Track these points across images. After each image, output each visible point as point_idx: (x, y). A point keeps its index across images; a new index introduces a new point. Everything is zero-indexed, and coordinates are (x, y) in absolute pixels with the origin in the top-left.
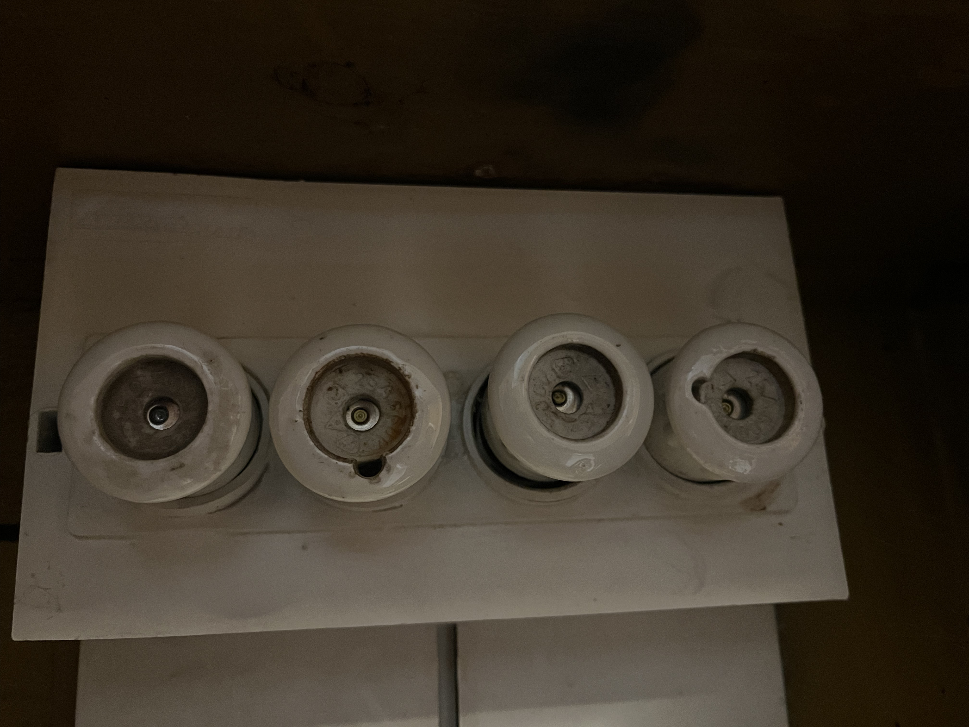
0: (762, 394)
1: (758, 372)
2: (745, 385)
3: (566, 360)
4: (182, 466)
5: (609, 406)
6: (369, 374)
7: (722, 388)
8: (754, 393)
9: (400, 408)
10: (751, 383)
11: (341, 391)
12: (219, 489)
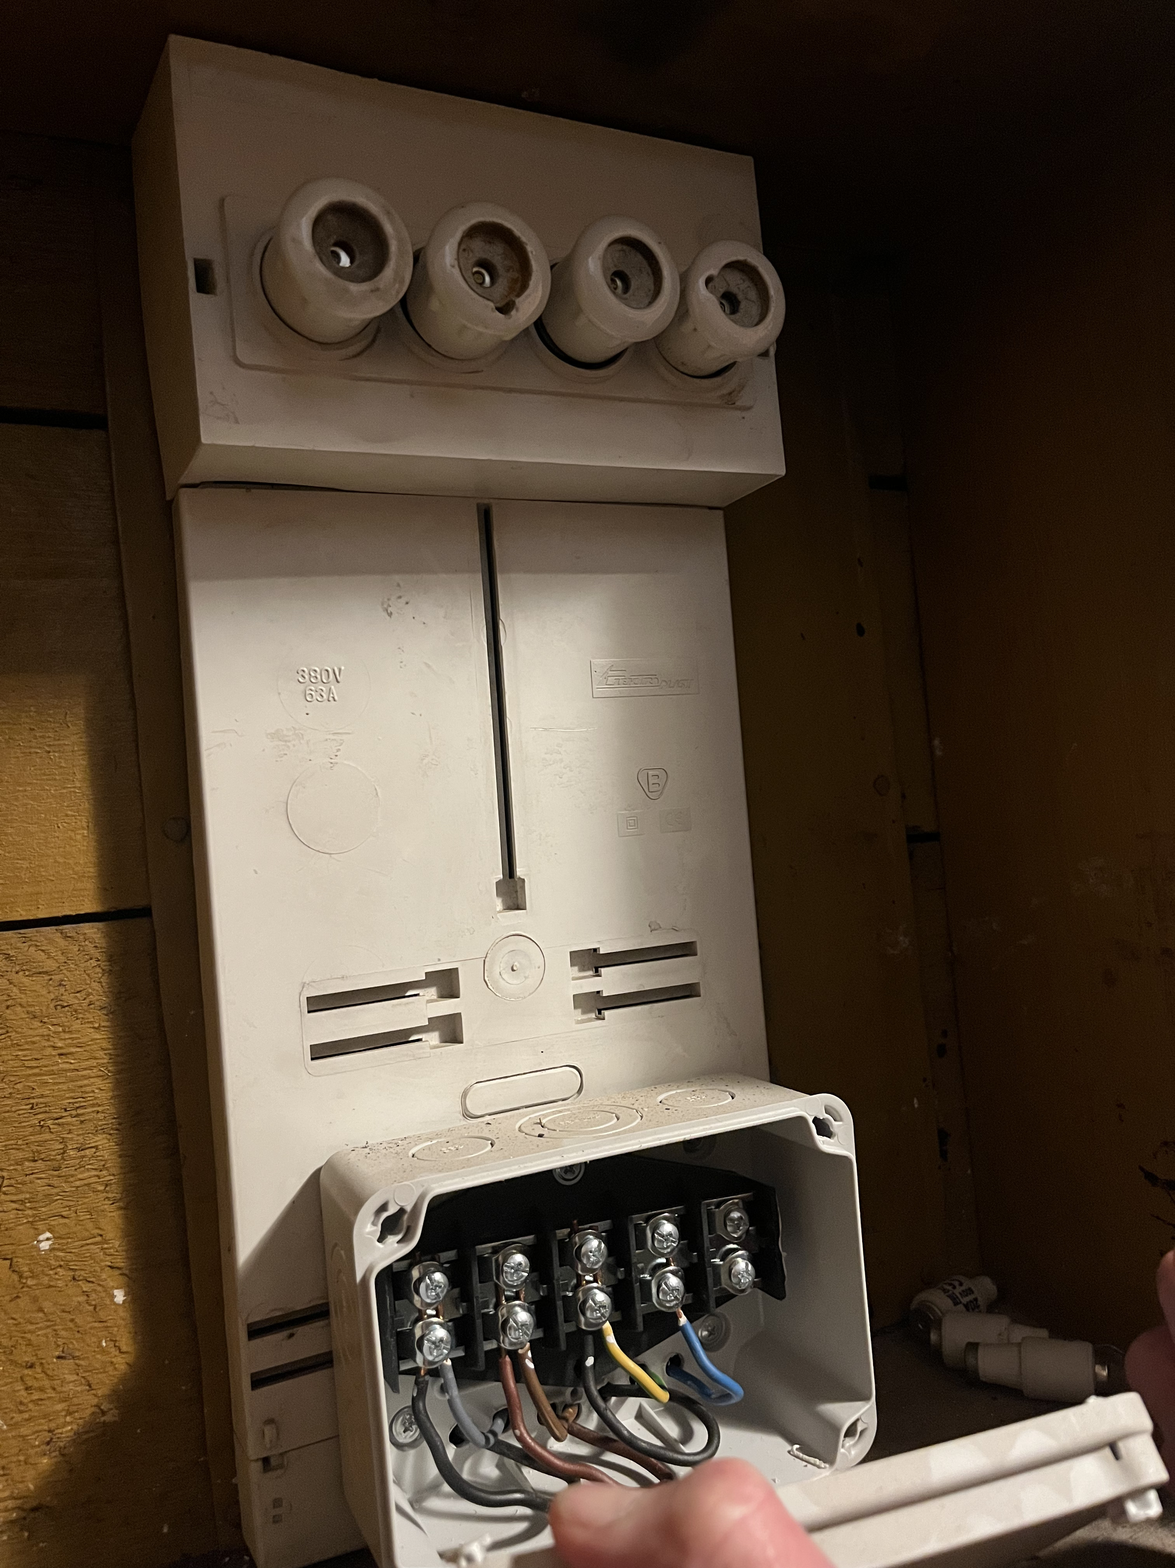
0: (746, 299)
1: (744, 281)
2: (734, 290)
3: (621, 252)
4: (378, 289)
5: (650, 291)
6: (490, 243)
7: (720, 290)
8: (740, 297)
9: (513, 271)
10: (739, 288)
11: (471, 255)
12: (347, 340)
